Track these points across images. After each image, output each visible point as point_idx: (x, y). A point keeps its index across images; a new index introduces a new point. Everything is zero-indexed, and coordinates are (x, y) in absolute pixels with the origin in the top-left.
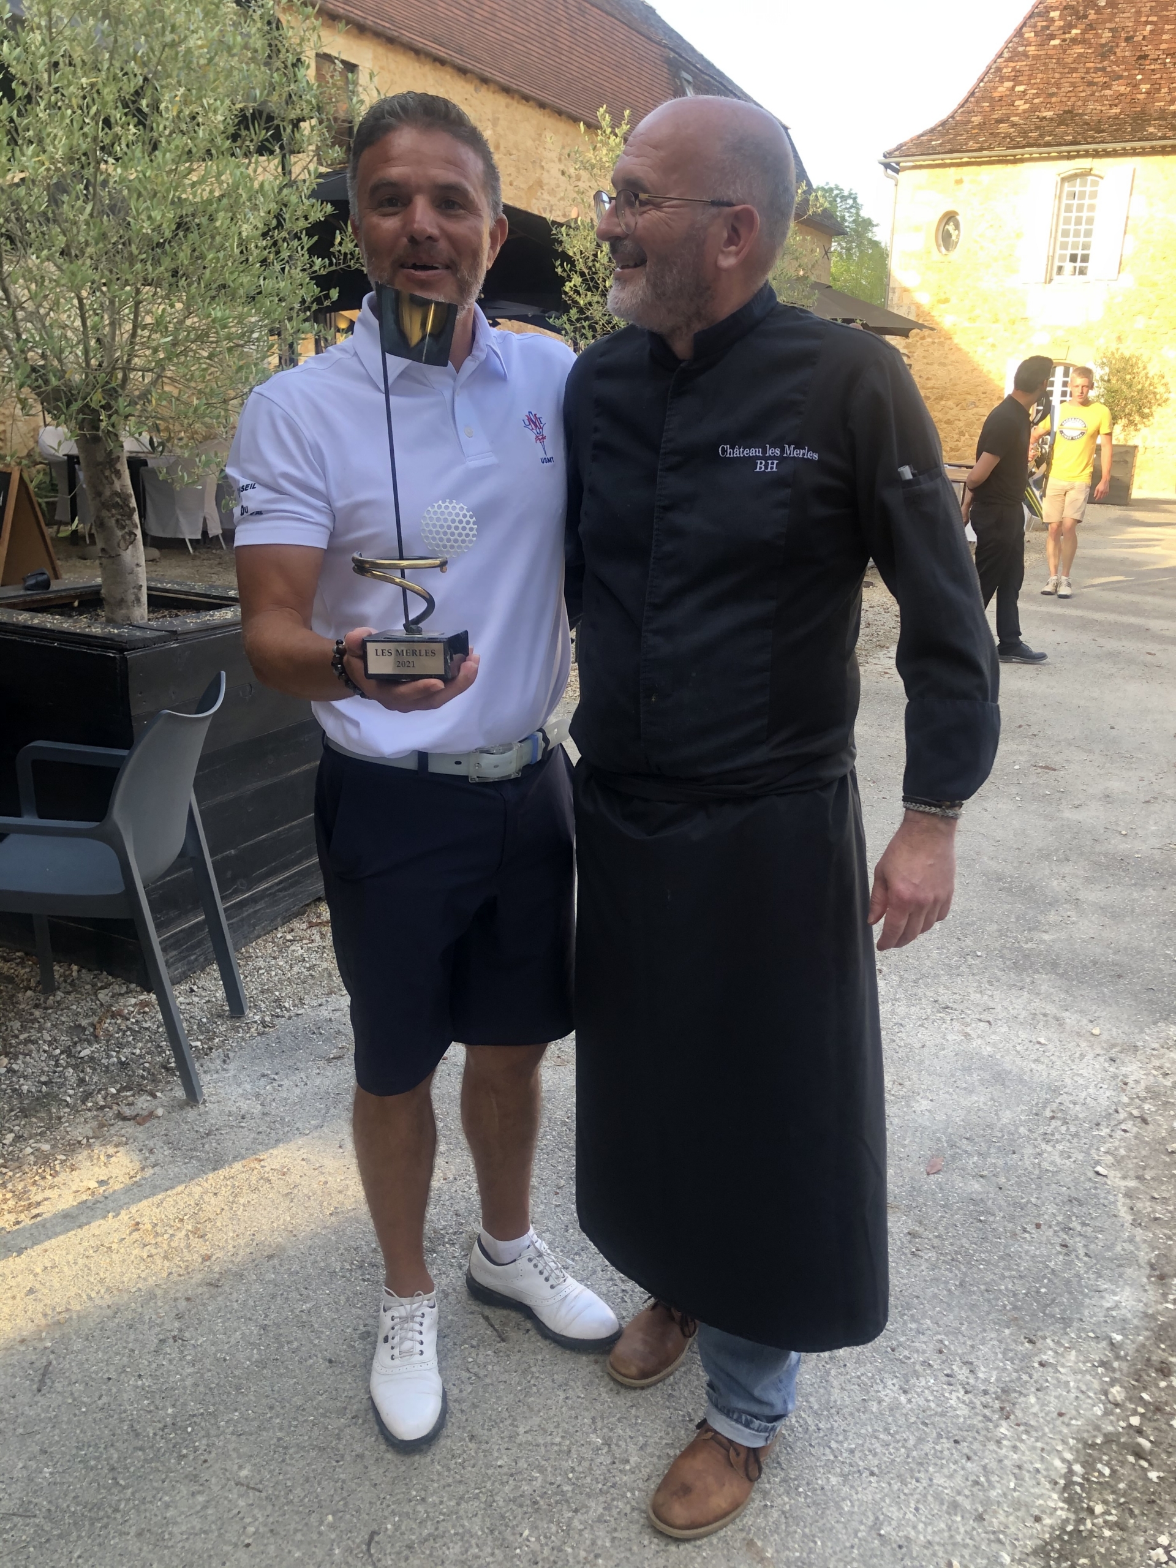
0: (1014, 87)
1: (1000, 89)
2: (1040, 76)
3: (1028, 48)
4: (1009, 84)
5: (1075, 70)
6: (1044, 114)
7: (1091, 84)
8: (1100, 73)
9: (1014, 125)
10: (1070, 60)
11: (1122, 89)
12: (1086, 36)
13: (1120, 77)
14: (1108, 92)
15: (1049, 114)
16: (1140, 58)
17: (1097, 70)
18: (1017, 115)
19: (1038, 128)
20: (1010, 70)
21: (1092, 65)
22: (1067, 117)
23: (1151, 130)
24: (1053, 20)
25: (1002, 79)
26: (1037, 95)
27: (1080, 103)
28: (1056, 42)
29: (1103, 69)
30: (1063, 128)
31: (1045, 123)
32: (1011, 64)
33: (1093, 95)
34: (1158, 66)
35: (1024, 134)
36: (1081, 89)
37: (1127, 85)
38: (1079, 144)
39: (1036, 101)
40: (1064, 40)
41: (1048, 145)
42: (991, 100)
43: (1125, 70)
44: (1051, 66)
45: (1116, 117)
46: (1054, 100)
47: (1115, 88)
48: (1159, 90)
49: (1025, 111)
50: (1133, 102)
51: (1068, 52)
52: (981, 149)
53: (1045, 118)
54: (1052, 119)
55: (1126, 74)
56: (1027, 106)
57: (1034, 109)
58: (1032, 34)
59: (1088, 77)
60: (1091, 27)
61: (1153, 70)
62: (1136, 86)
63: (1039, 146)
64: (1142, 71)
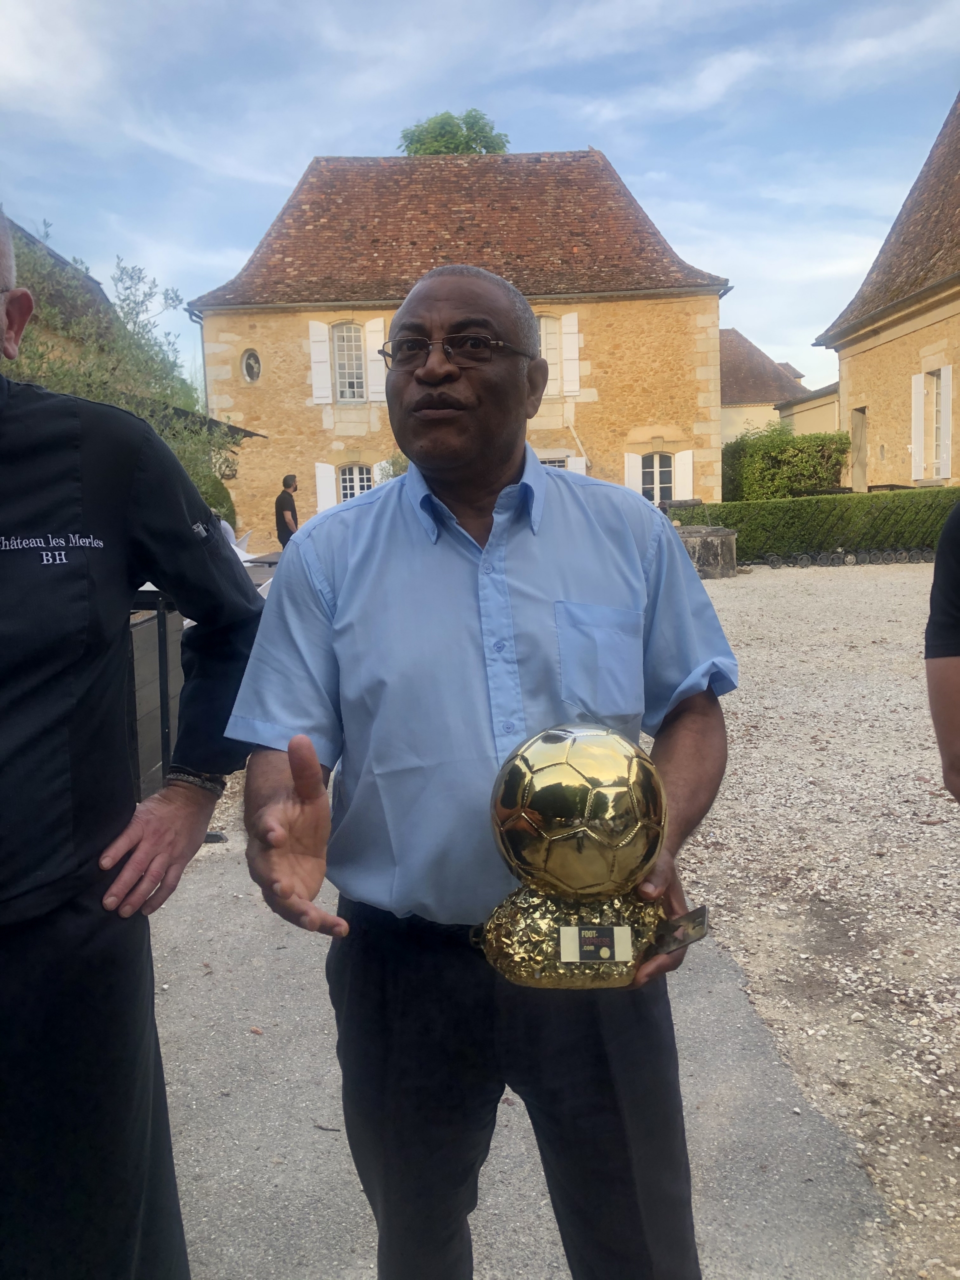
0: (283, 258)
1: (273, 259)
2: (302, 251)
3: (290, 231)
4: (280, 256)
5: (327, 248)
6: (311, 279)
7: (341, 258)
8: (346, 251)
9: (289, 286)
10: (323, 241)
11: (365, 263)
12: (332, 224)
13: (362, 254)
14: (354, 265)
15: (314, 279)
16: (374, 241)
17: (344, 249)
18: (290, 279)
19: (308, 289)
20: (278, 246)
21: (339, 245)
22: (328, 281)
23: (391, 292)
24: (304, 211)
25: (274, 252)
26: (302, 265)
27: (335, 272)
28: (311, 227)
29: (349, 248)
30: (325, 290)
31: (312, 285)
32: (279, 242)
33: (344, 266)
34: (388, 248)
35: (298, 292)
36: (334, 262)
37: (368, 260)
38: (340, 300)
39: (302, 269)
40: (316, 226)
41: (317, 301)
42: (268, 267)
43: (365, 249)
44: (309, 244)
45: (364, 283)
46: (315, 269)
47: (359, 262)
48: (392, 264)
49: (295, 276)
50: (374, 272)
51: (320, 235)
52: (267, 302)
53: (311, 281)
54: (316, 283)
55: (366, 252)
56: (296, 273)
57: (302, 275)
58: (291, 221)
59: (338, 254)
60: (333, 218)
61: (385, 250)
62: (374, 261)
63: (310, 301)
64: (377, 251)
